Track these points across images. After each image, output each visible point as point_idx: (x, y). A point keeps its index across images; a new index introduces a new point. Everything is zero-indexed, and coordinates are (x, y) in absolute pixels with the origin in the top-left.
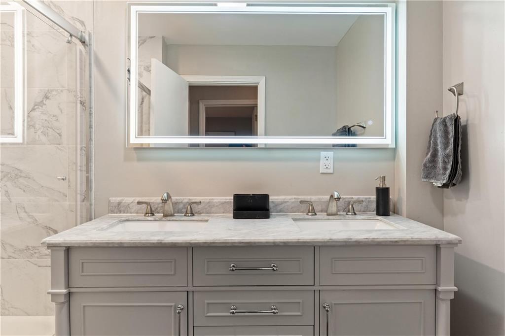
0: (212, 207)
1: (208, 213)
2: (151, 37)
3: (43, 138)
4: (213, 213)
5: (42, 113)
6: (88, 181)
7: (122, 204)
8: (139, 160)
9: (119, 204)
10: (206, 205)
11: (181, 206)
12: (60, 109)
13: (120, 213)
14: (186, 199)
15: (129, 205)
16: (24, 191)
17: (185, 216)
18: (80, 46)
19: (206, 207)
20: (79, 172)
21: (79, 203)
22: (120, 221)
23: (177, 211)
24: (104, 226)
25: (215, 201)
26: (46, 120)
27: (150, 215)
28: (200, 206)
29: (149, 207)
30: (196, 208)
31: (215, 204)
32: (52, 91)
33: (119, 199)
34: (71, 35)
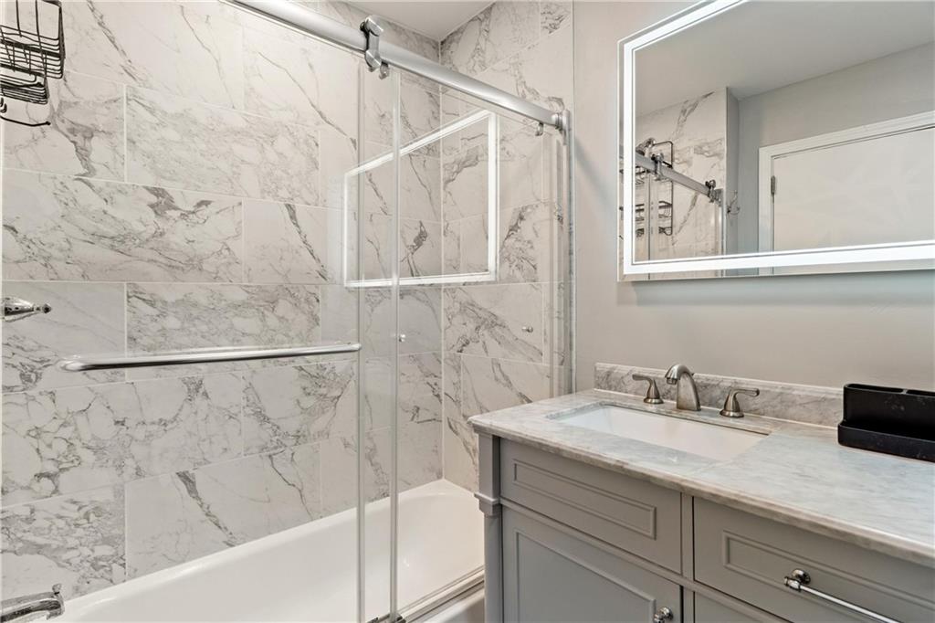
0: (789, 406)
1: (777, 417)
2: (706, 96)
3: (518, 273)
4: (791, 419)
5: (517, 240)
6: (569, 335)
7: (612, 376)
8: (641, 302)
9: (609, 374)
10: (774, 399)
11: (717, 393)
12: (535, 232)
13: (610, 389)
14: (727, 380)
15: (622, 378)
16: (499, 343)
17: (721, 413)
18: (558, 136)
19: (775, 402)
20: (556, 321)
21: (557, 366)
22: (601, 404)
23: (707, 401)
24: (565, 410)
25: (795, 392)
26: (521, 249)
27: (654, 401)
28: (758, 400)
29: (653, 387)
30: (749, 402)
31: (798, 398)
32: (526, 207)
33: (609, 366)
34: (541, 124)
